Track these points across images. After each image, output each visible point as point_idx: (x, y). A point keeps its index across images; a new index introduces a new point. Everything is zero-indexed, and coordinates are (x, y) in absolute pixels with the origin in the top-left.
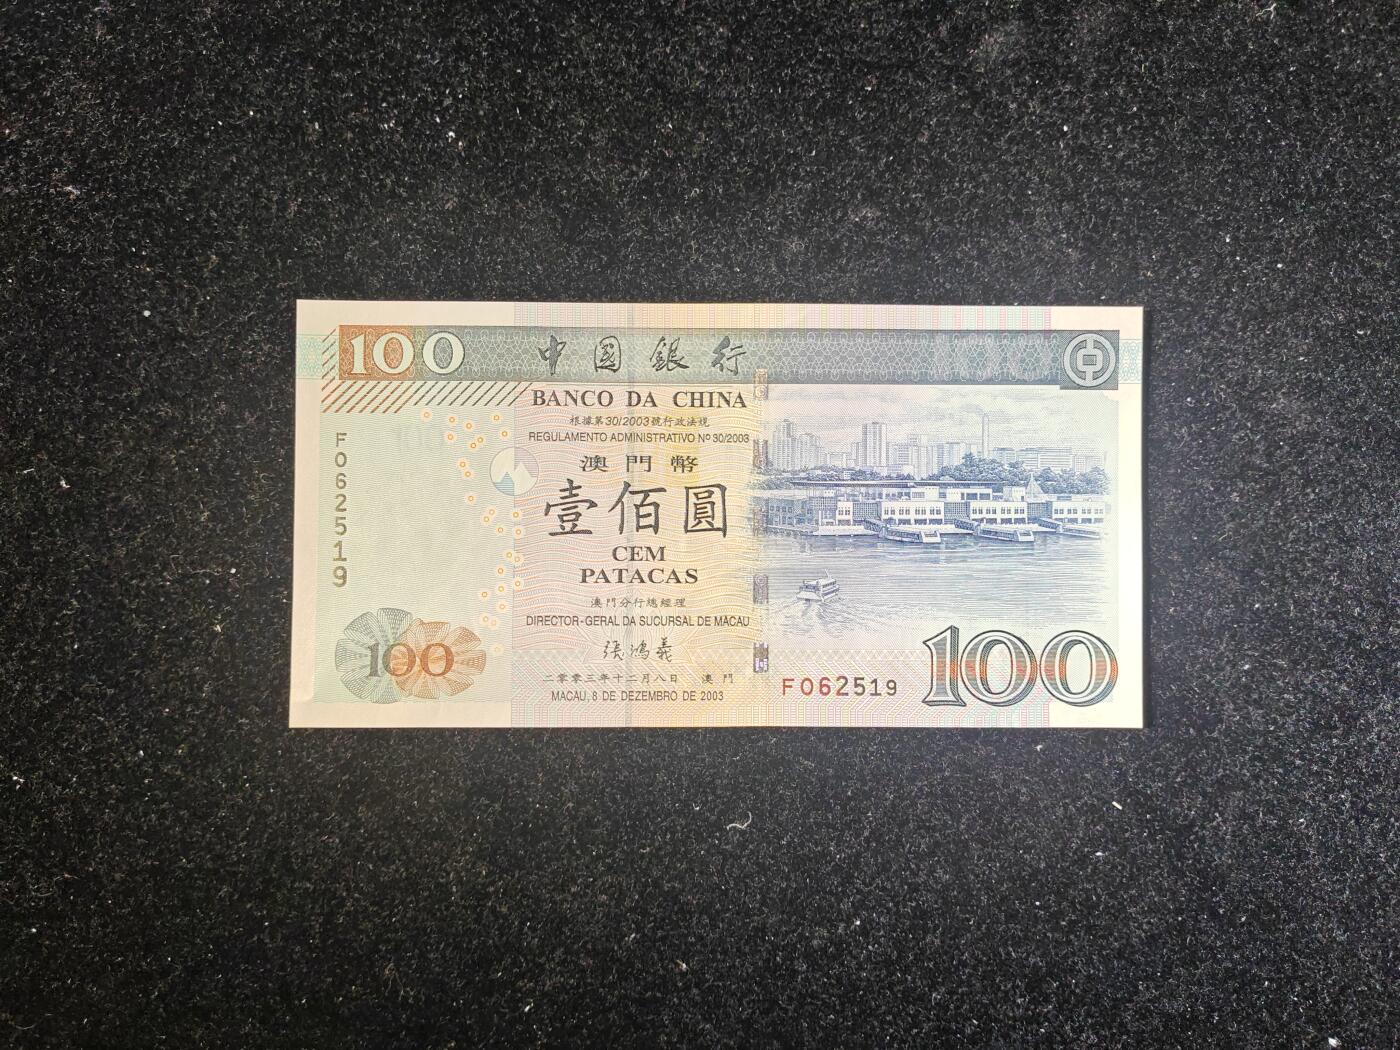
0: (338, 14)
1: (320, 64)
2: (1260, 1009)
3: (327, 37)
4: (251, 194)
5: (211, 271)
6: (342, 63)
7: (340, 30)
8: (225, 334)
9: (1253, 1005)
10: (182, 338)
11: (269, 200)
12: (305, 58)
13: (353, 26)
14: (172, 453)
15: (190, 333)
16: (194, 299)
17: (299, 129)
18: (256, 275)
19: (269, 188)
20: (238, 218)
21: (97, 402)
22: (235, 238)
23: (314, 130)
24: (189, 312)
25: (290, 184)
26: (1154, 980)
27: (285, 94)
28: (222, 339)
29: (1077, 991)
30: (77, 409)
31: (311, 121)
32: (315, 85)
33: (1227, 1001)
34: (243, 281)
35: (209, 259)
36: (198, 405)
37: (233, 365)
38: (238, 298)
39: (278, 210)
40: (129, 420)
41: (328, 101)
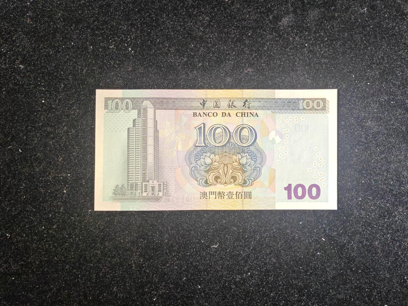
0: (97, 15)
1: (92, 29)
2: (365, 297)
3: (94, 21)
4: (73, 67)
5: (62, 89)
6: (98, 29)
7: (97, 19)
8: (66, 107)
9: (363, 296)
10: (53, 108)
11: (78, 68)
12: (88, 27)
13: (101, 18)
14: (51, 141)
15: (56, 107)
16: (57, 97)
17: (86, 48)
18: (75, 90)
19: (78, 65)
20: (69, 74)
21: (29, 127)
22: (68, 79)
23: (91, 48)
24: (55, 101)
25: (84, 64)
26: (334, 289)
27: (82, 38)
28: (65, 109)
29: (313, 293)
30: (23, 129)
31: (90, 46)
32: (91, 35)
33: (356, 295)
34: (71, 92)
35: (61, 86)
36: (59, 128)
37: (68, 116)
38: (70, 97)
39: (81, 71)
40: (39, 132)
41: (94, 40)
